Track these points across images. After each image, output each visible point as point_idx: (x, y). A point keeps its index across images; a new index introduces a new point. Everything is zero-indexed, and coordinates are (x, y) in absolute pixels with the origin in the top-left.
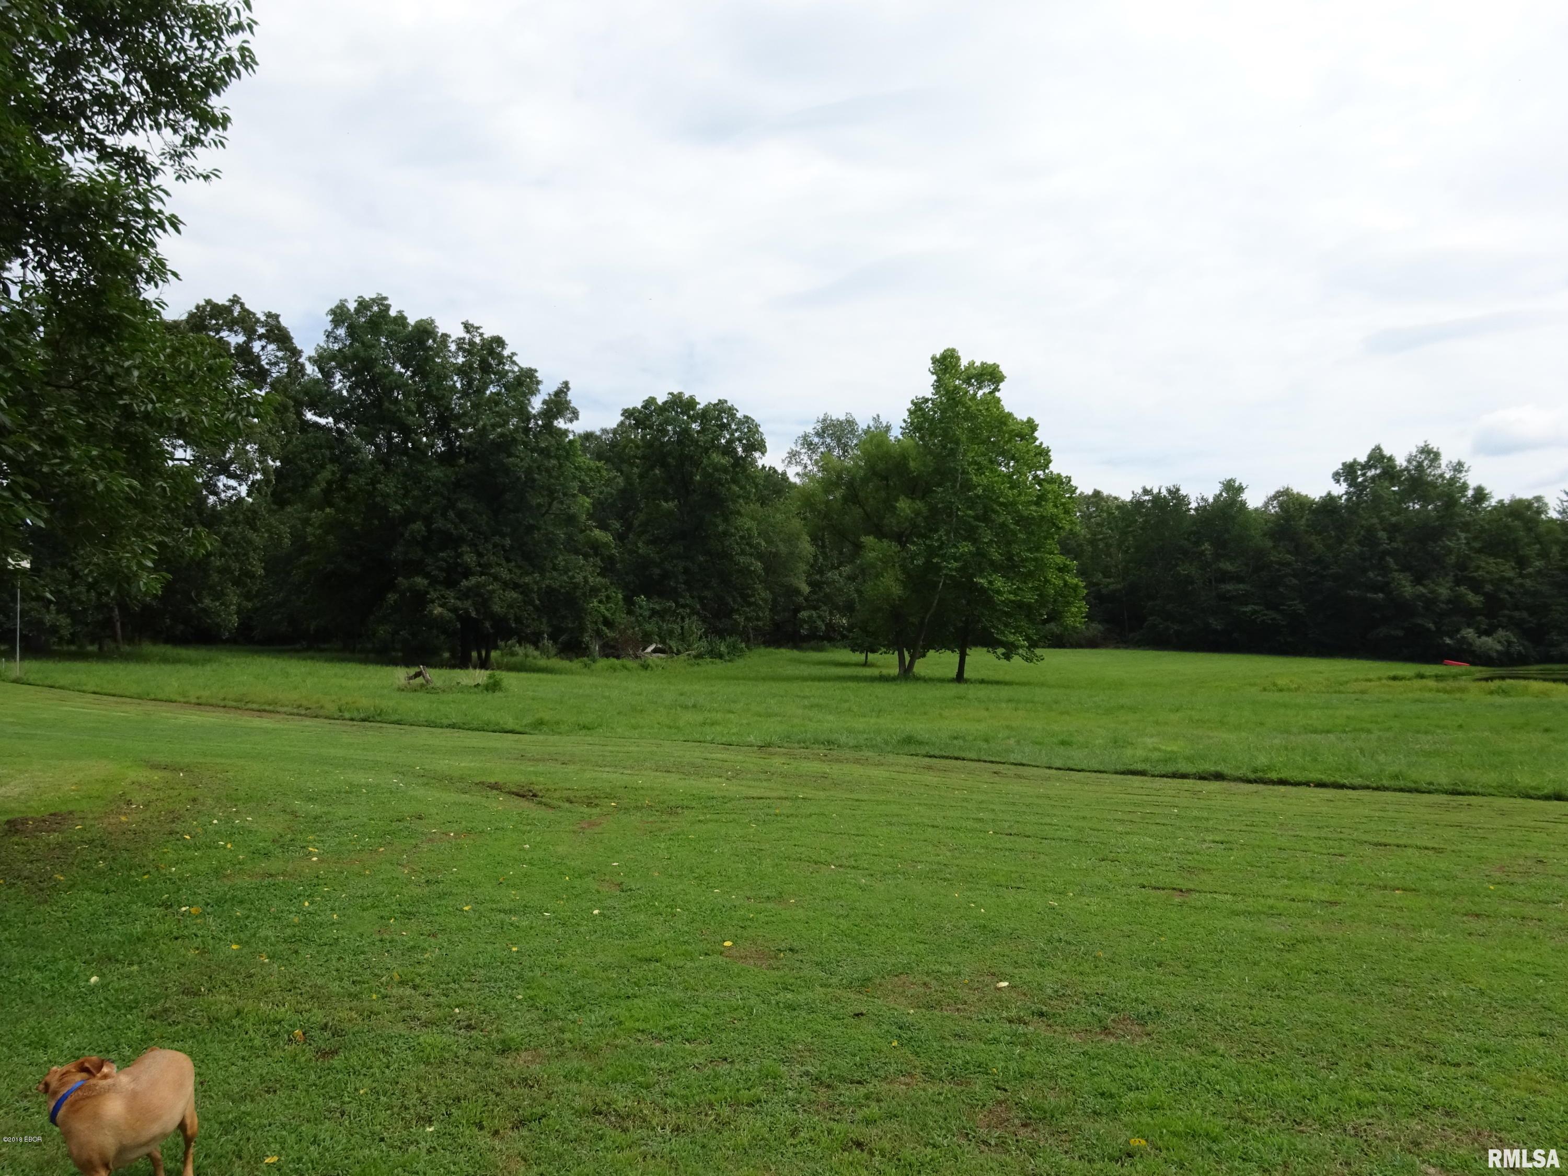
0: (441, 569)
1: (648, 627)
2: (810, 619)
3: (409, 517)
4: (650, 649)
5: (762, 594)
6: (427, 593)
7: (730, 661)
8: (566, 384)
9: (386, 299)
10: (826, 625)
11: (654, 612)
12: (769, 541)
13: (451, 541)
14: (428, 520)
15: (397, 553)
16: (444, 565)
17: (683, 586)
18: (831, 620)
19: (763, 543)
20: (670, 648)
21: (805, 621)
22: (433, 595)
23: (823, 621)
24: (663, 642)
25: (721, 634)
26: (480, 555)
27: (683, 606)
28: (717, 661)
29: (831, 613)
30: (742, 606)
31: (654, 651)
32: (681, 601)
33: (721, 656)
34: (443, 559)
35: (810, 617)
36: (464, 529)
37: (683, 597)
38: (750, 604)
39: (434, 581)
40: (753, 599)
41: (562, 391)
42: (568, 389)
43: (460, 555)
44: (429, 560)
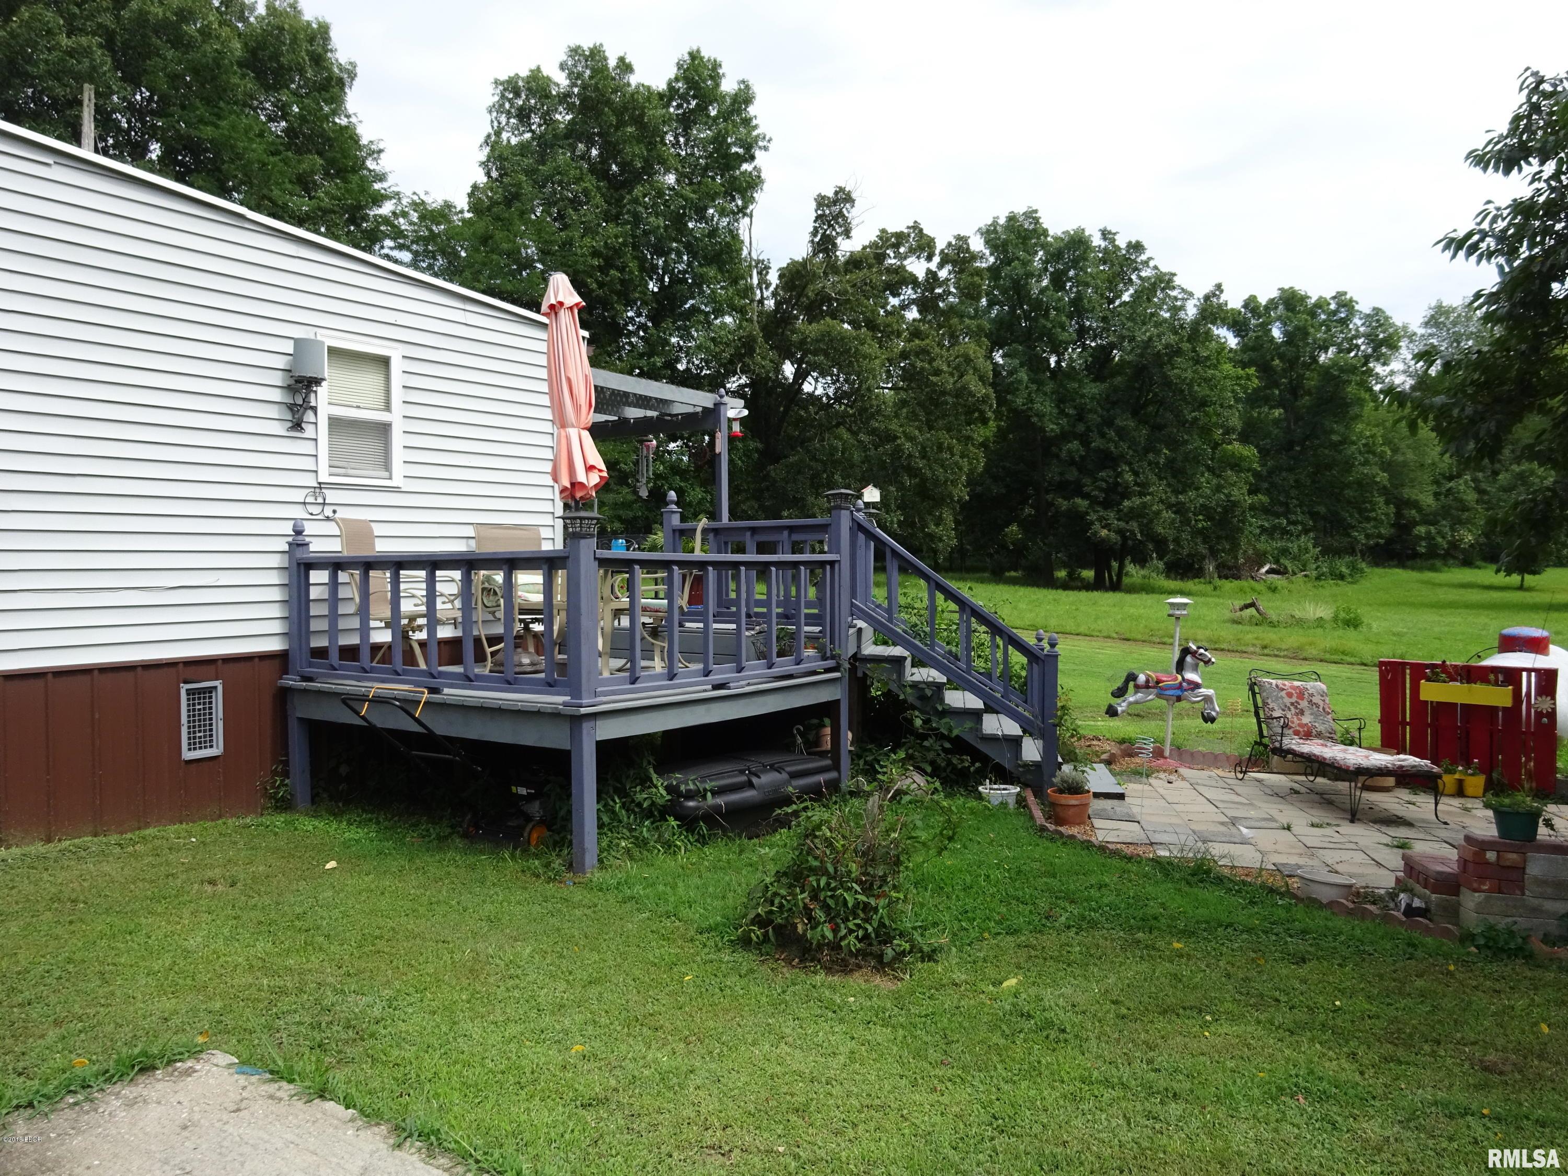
0: (1101, 490)
1: (1261, 546)
2: (1429, 537)
3: (1065, 436)
4: (1264, 570)
5: (1383, 509)
6: (1087, 513)
7: (1352, 583)
8: (1219, 287)
9: (1036, 211)
10: (1449, 542)
11: (1263, 530)
12: (1395, 451)
13: (1108, 460)
14: (1085, 441)
15: (1053, 473)
16: (1104, 485)
17: (1295, 501)
18: (1453, 536)
19: (1389, 452)
20: (1286, 568)
21: (1421, 538)
22: (1092, 517)
23: (1443, 537)
24: (1277, 562)
25: (1338, 553)
26: (1136, 474)
27: (1295, 523)
28: (1340, 582)
29: (1453, 529)
30: (1360, 522)
31: (1268, 572)
32: (1293, 517)
33: (1342, 577)
34: (1103, 480)
35: (1428, 533)
36: (1124, 446)
37: (1295, 513)
38: (1368, 519)
39: (1094, 501)
40: (1373, 514)
41: (1214, 295)
42: (1222, 291)
43: (1119, 475)
44: (1087, 481)
